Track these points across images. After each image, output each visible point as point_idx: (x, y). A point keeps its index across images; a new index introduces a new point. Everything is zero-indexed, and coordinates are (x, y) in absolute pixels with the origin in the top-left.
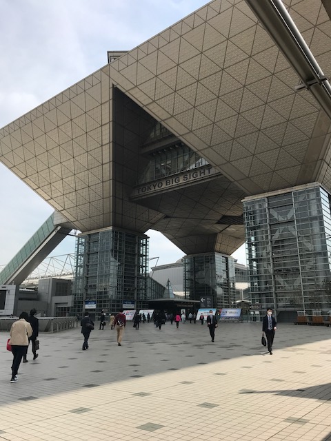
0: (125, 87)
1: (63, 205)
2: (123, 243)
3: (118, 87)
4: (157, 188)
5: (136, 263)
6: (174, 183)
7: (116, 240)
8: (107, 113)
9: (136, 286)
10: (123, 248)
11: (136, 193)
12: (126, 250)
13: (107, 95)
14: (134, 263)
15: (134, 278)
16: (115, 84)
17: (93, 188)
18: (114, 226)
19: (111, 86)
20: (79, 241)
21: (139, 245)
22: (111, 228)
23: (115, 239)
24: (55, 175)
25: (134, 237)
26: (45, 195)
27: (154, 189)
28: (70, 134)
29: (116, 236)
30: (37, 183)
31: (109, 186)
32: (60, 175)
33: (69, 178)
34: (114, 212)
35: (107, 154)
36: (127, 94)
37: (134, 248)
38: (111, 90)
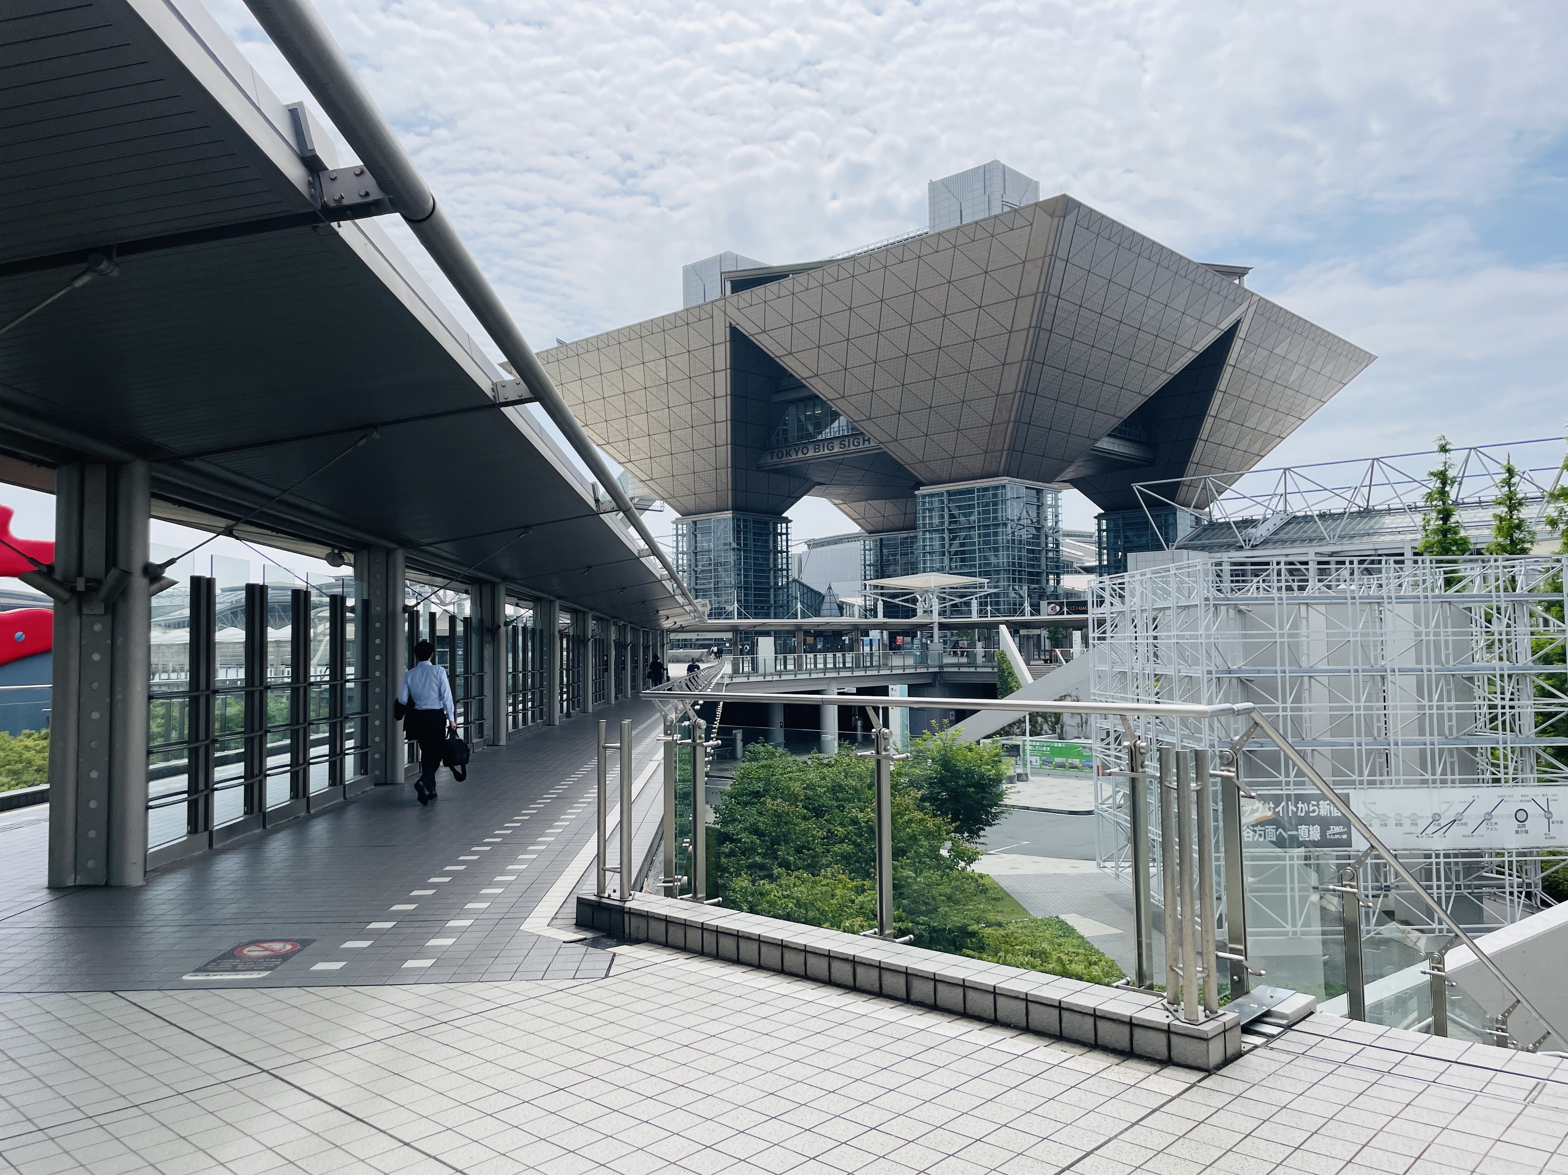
0: (748, 328)
1: (649, 472)
2: (751, 536)
3: (738, 327)
4: (800, 455)
5: (772, 566)
6: (827, 451)
7: (739, 532)
8: (722, 357)
9: (772, 602)
10: (751, 543)
11: (770, 460)
12: (755, 546)
13: (722, 335)
14: (768, 565)
15: (768, 589)
16: (734, 323)
17: (700, 452)
18: (735, 509)
19: (728, 325)
20: (677, 530)
21: (775, 534)
22: (729, 514)
23: (737, 531)
24: (636, 428)
25: (767, 523)
26: (617, 455)
27: (796, 457)
28: (663, 375)
29: (738, 526)
30: (605, 436)
31: (725, 454)
32: (645, 428)
33: (661, 436)
34: (735, 489)
35: (723, 409)
36: (751, 338)
37: (767, 541)
38: (728, 330)
